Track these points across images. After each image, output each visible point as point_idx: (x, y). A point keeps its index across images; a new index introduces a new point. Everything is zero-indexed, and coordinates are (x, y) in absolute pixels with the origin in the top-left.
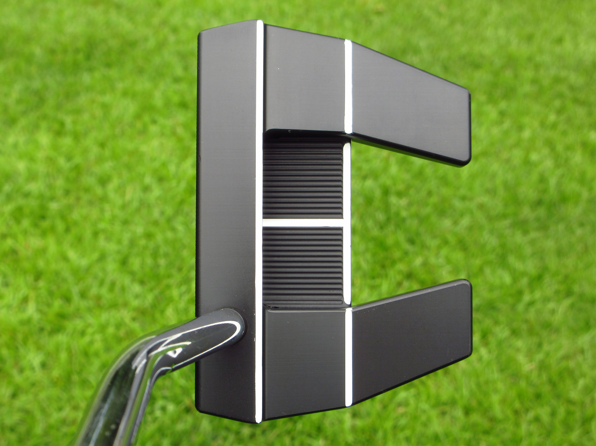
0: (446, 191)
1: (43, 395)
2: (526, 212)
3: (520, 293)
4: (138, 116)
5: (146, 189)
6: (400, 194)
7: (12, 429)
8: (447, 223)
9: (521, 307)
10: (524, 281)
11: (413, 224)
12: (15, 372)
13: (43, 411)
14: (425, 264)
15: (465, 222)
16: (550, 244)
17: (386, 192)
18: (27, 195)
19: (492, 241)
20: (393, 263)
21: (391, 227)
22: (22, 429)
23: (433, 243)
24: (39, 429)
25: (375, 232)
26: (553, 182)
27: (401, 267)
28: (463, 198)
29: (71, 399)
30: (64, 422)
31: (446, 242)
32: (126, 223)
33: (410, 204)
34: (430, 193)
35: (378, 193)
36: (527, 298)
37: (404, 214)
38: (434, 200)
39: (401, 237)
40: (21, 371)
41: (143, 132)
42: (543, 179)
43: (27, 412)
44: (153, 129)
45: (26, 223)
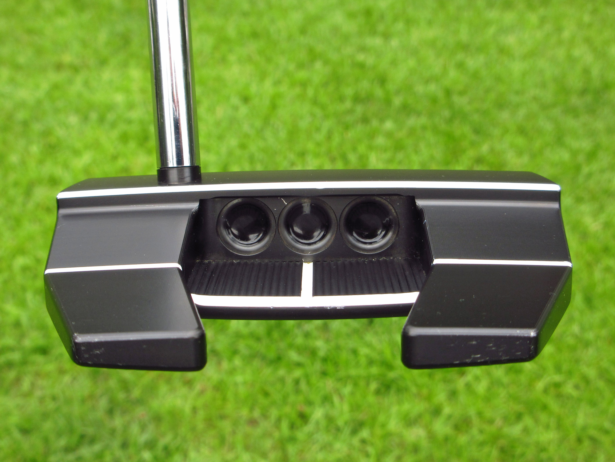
0: (501, 88)
2: (575, 100)
3: (578, 168)
5: (236, 108)
6: (461, 94)
8: (505, 115)
9: (581, 179)
10: (581, 158)
11: (476, 117)
14: (492, 150)
15: (522, 112)
16: (599, 125)
17: (448, 93)
19: (548, 127)
21: (457, 122)
23: (496, 132)
25: (443, 127)
26: (595, 72)
28: (517, 93)
31: (506, 131)
32: (221, 138)
33: (471, 102)
34: (487, 91)
35: (440, 95)
36: (585, 170)
37: (467, 109)
38: (492, 96)
39: (466, 129)
42: (586, 71)
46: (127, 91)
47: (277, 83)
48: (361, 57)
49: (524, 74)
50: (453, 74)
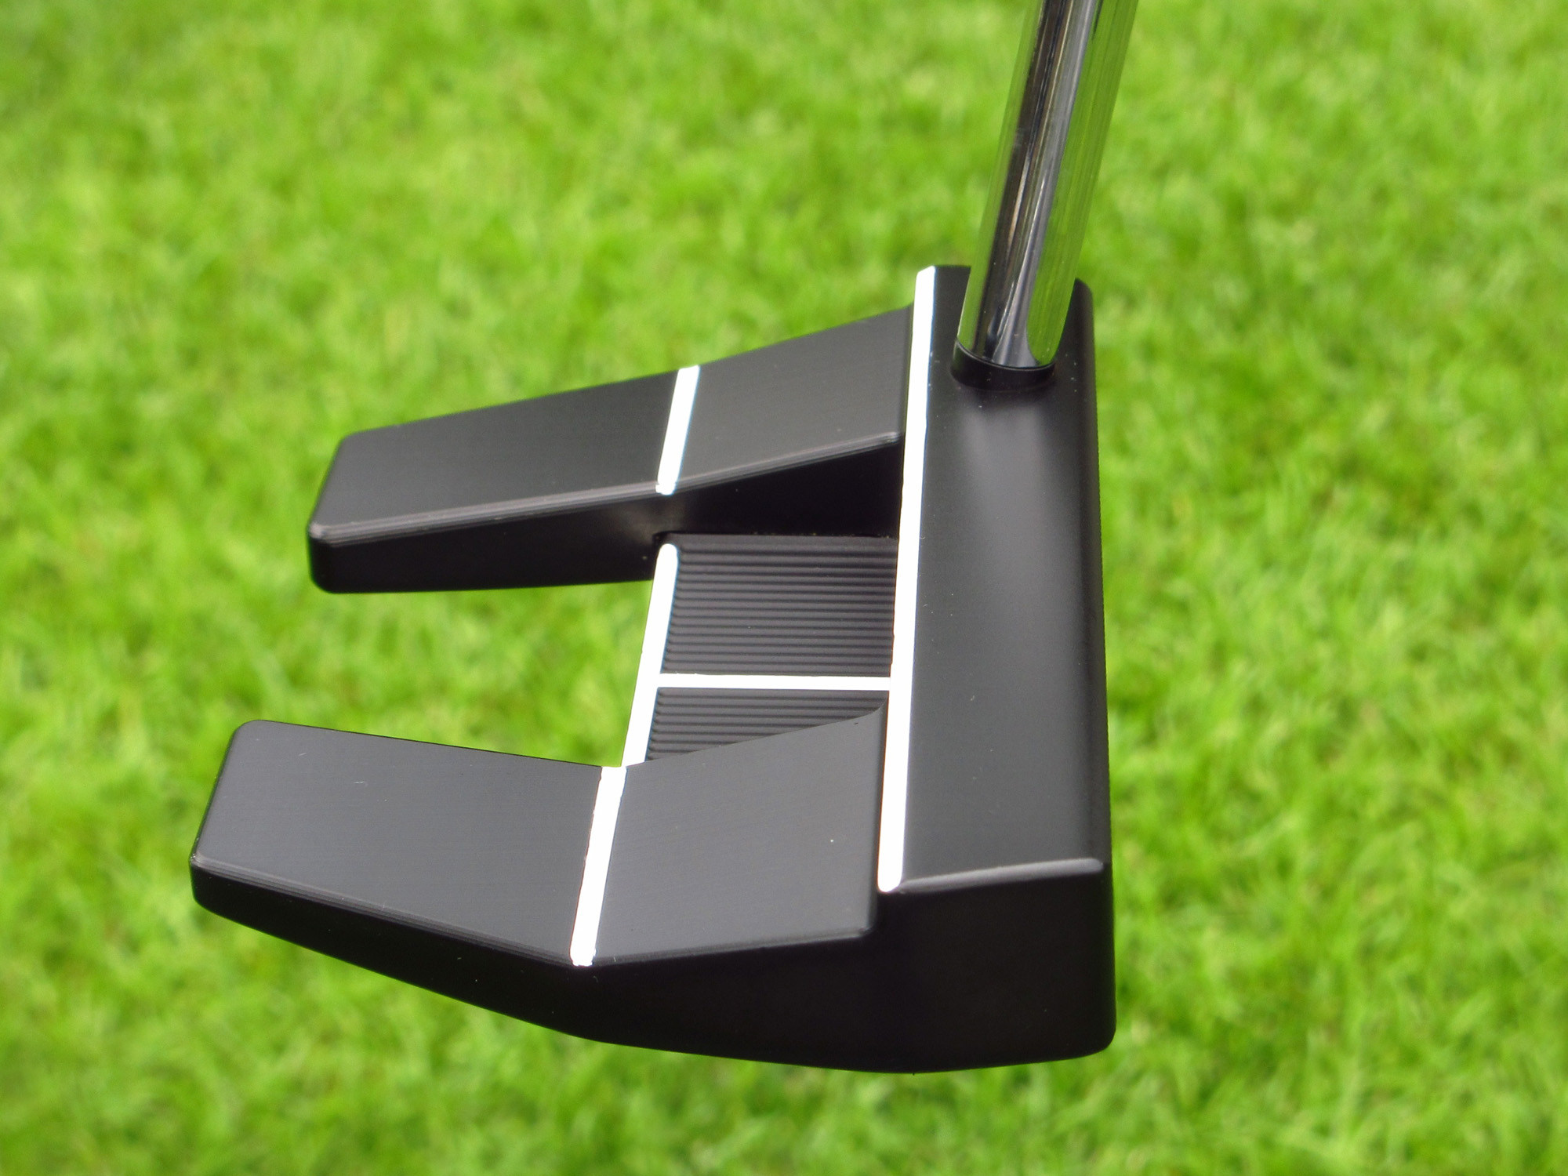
0: (1434, 181)
1: (215, 1013)
4: (387, 76)
6: (1284, 212)
7: (133, 1135)
8: (1450, 282)
11: (1340, 301)
12: (112, 956)
13: (226, 1063)
14: (1396, 423)
15: (1509, 269)
17: (1238, 210)
18: (60, 383)
20: (1293, 434)
21: (1270, 322)
22: (165, 1129)
23: (1413, 353)
24: (219, 1121)
25: (1220, 345)
27: (1321, 442)
28: (1494, 196)
29: (307, 1012)
30: (297, 1087)
31: (1454, 344)
33: (1321, 241)
34: (1382, 196)
35: (1212, 218)
37: (1305, 271)
38: (1399, 212)
39: (1307, 348)
40: (133, 945)
41: (413, 124)
43: (171, 1073)
44: (445, 112)
45: (72, 474)
46: (56, 265)
47: (616, 202)
48: (920, 87)
49: (1516, 121)
50: (1254, 133)
